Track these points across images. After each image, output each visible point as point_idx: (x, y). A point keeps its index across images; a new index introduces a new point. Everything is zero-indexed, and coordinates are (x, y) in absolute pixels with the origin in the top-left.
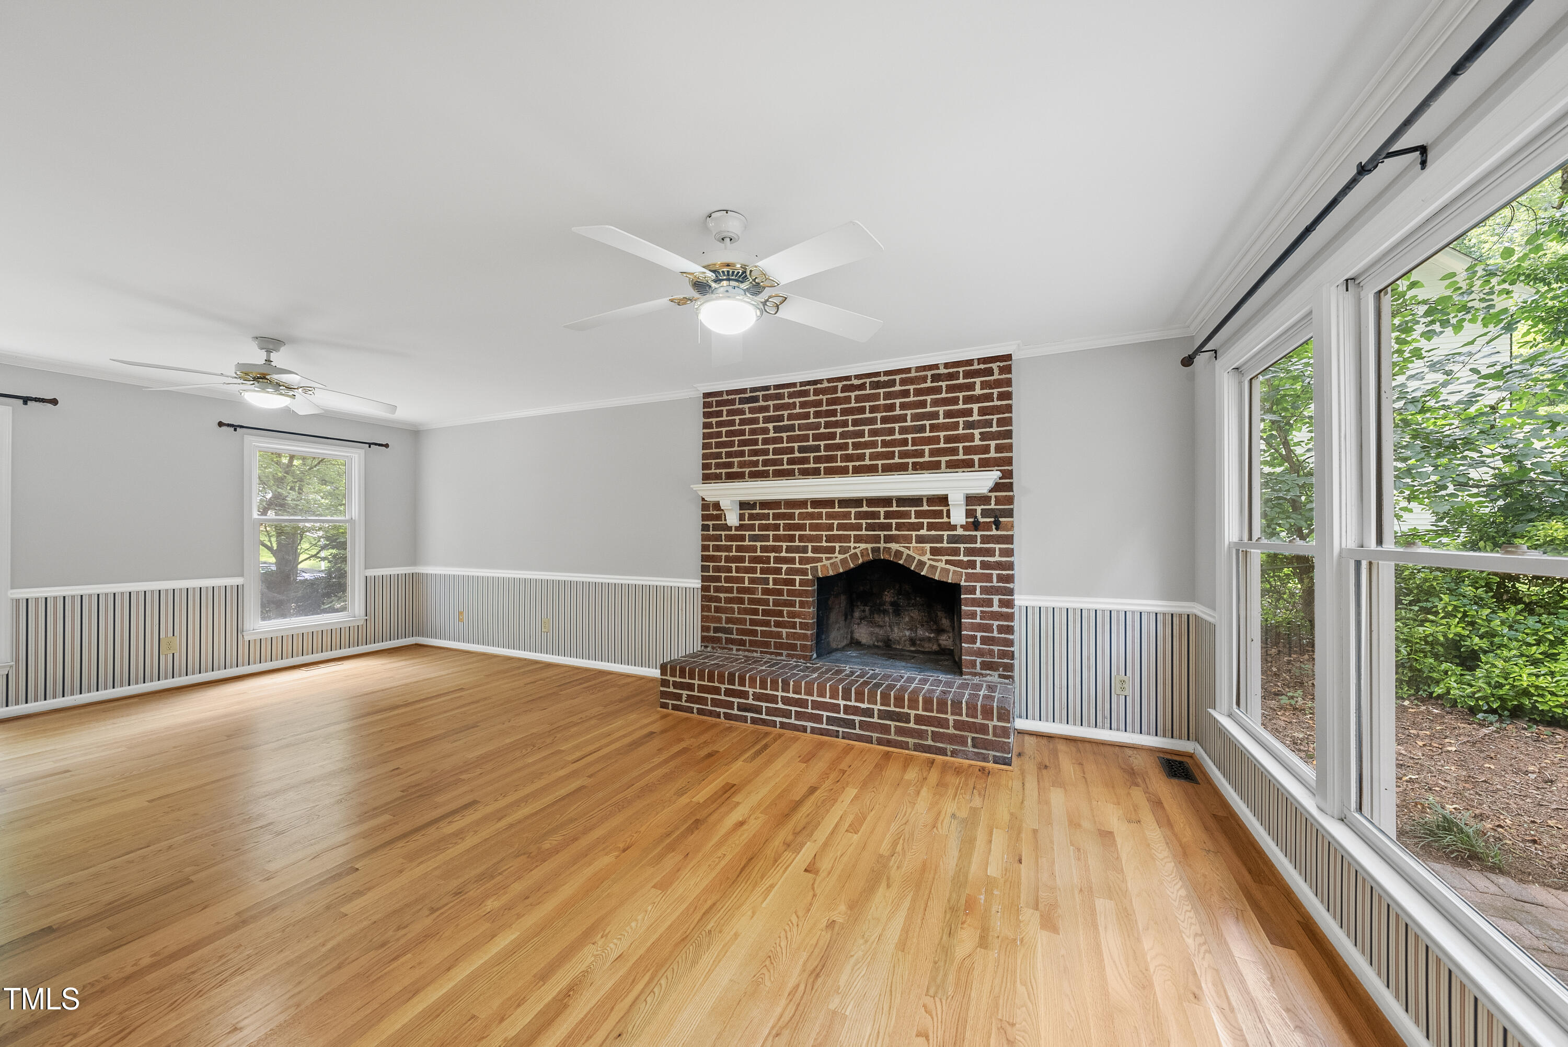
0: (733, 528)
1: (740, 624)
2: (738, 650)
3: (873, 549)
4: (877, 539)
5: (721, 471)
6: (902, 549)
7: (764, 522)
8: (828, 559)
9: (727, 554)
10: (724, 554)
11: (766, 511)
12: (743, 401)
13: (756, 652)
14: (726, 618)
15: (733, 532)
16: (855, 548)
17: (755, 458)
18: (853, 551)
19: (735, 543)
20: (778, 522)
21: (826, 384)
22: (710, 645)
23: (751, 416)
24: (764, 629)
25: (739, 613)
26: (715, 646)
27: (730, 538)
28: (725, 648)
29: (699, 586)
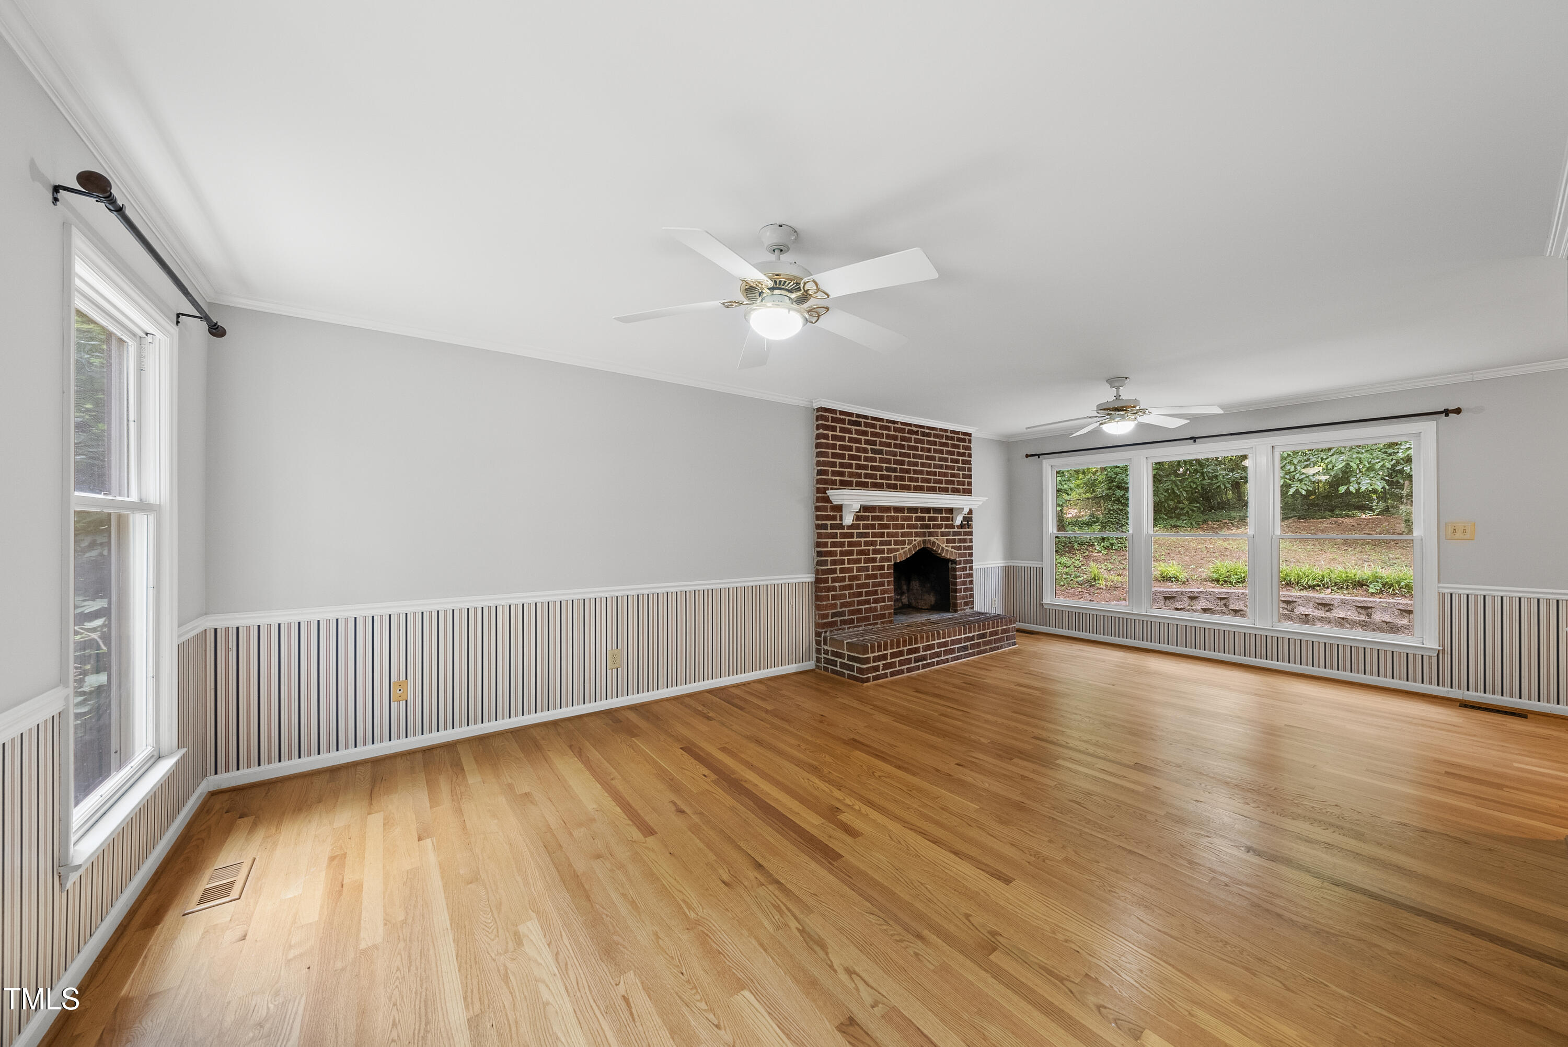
0: (846, 527)
1: (850, 606)
2: (849, 628)
3: (923, 540)
4: (924, 534)
5: (836, 478)
6: (935, 540)
7: (865, 522)
8: (902, 549)
9: (841, 549)
10: (839, 549)
11: (867, 514)
12: (851, 423)
13: (861, 626)
14: (841, 603)
15: (846, 531)
16: (915, 540)
17: (859, 471)
18: (914, 543)
19: (846, 540)
20: (874, 522)
21: (899, 426)
22: (829, 630)
23: (856, 436)
24: (866, 606)
25: (849, 598)
26: (832, 629)
27: (844, 535)
28: (840, 629)
29: (813, 580)
